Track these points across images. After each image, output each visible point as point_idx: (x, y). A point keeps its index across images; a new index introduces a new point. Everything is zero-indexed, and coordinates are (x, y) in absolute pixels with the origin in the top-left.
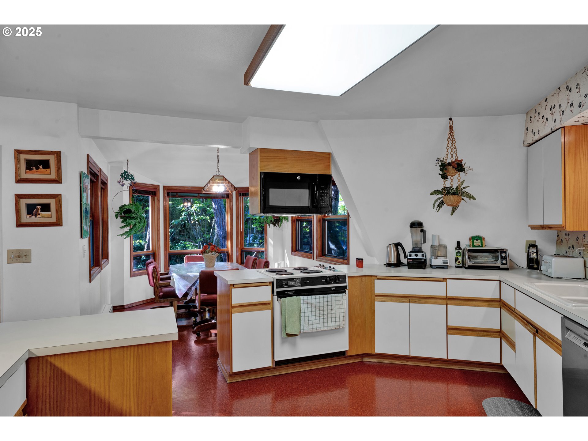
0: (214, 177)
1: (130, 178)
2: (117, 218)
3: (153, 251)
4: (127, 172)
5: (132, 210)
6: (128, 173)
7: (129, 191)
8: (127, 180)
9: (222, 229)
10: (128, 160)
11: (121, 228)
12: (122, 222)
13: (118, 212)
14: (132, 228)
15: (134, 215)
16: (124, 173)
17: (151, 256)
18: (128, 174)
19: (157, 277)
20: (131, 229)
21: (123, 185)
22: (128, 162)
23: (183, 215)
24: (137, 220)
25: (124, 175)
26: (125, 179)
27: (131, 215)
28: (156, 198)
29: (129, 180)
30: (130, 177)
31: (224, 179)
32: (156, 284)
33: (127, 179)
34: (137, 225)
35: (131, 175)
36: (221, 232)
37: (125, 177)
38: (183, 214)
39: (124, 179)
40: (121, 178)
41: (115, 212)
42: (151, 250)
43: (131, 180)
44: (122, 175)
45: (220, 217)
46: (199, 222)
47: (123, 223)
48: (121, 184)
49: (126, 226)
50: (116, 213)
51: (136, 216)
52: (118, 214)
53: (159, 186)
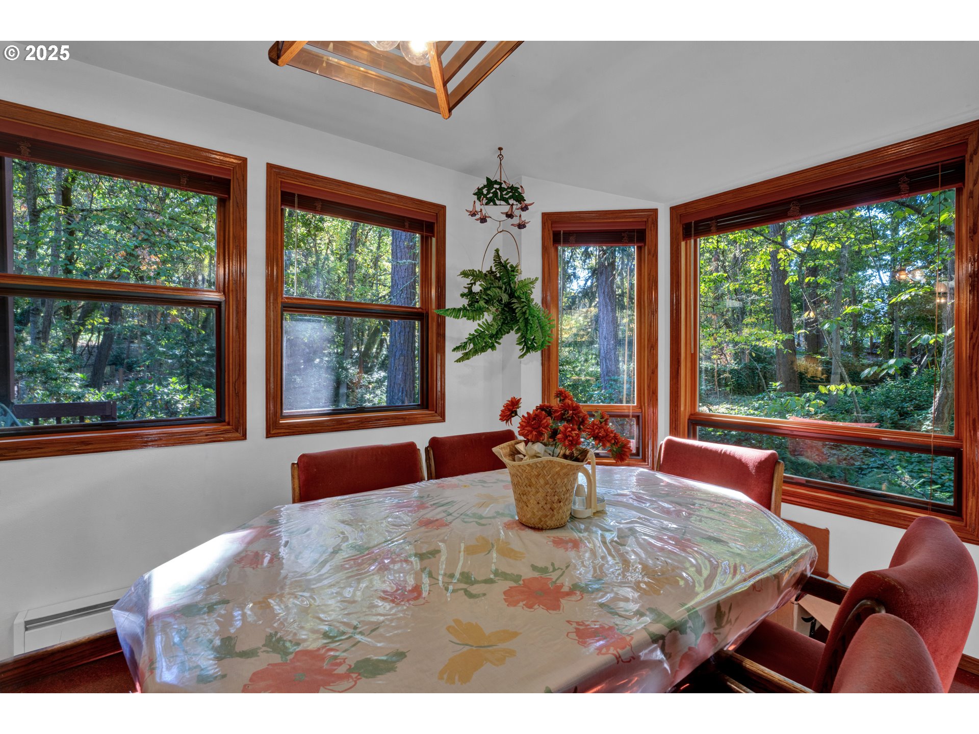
1: (507, 196)
4: (497, 182)
6: (500, 184)
8: (495, 204)
10: (501, 149)
16: (484, 187)
18: (500, 188)
21: (483, 220)
22: (501, 156)
25: (486, 192)
26: (490, 201)
28: (646, 248)
29: (503, 203)
30: (507, 194)
33: (498, 202)
35: (512, 188)
37: (490, 195)
39: (486, 201)
40: (475, 202)
43: (511, 201)
44: (478, 192)
48: (478, 216)
53: (656, 210)
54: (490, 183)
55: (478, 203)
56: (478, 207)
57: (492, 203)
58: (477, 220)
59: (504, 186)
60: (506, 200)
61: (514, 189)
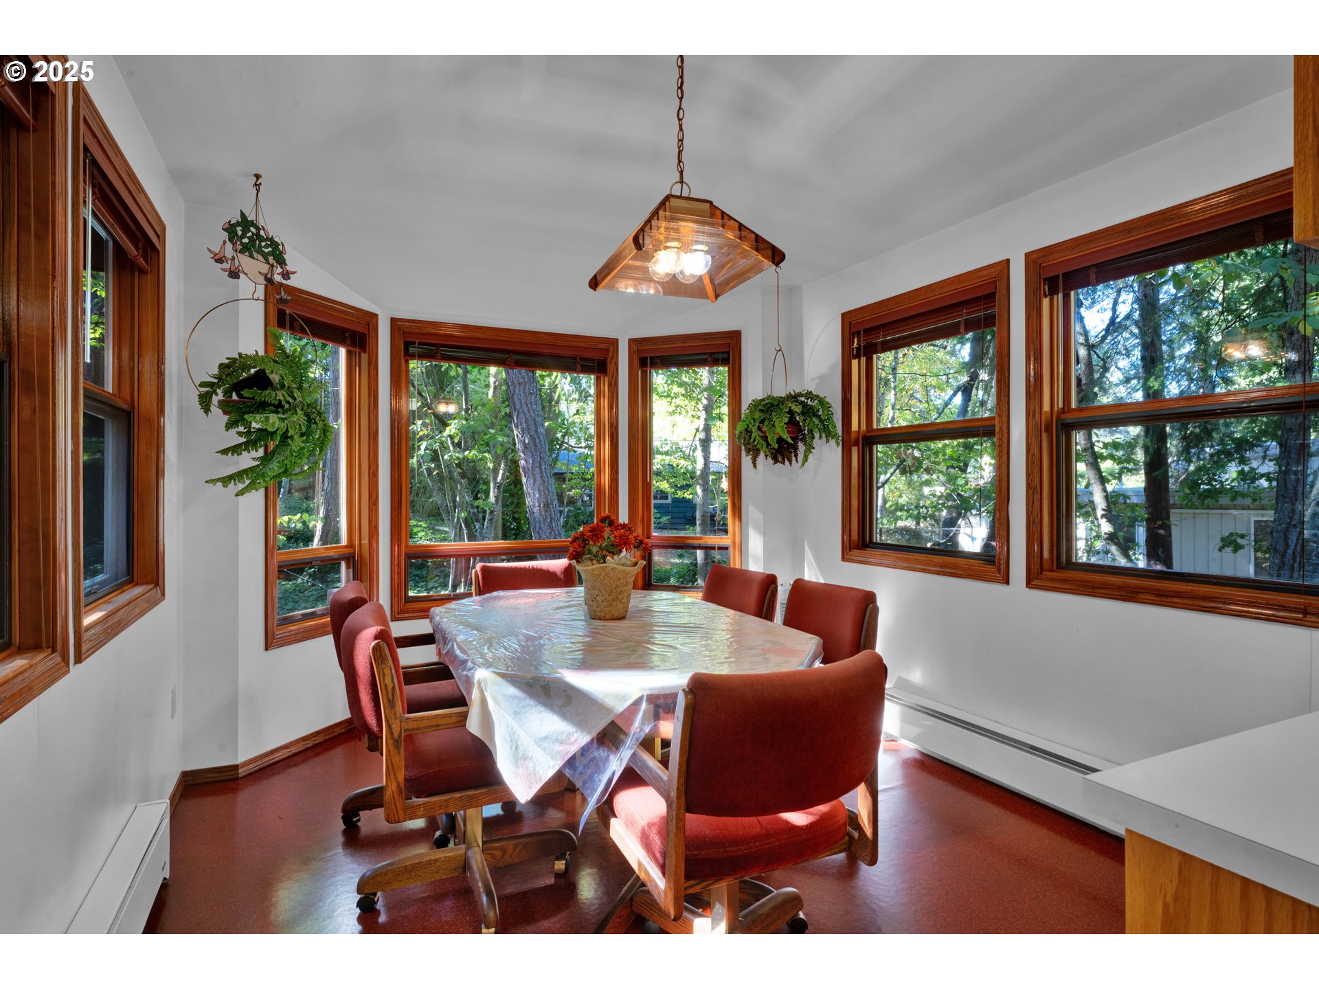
0: (672, 199)
1: (266, 251)
2: (207, 409)
3: (351, 544)
4: (252, 224)
5: (275, 378)
6: (258, 229)
7: (262, 304)
8: (251, 256)
9: (538, 483)
10: (258, 176)
11: (224, 452)
12: (229, 426)
13: (211, 385)
14: (274, 452)
15: (280, 395)
16: (238, 224)
17: (343, 565)
18: (258, 234)
19: (394, 688)
20: (266, 459)
21: (234, 274)
22: (257, 186)
23: (423, 447)
24: (295, 418)
25: (240, 233)
26: (245, 249)
27: (268, 395)
28: (364, 356)
29: (260, 258)
30: (266, 247)
31: (713, 214)
32: (389, 726)
33: (255, 255)
34: (292, 437)
35: (271, 240)
36: (536, 492)
37: (246, 240)
38: (424, 445)
39: (240, 247)
40: (225, 242)
41: (197, 384)
42: (344, 540)
43: (271, 259)
44: (230, 229)
45: (533, 450)
46: (462, 469)
47: (233, 431)
48: (226, 266)
49: (249, 445)
50: (203, 385)
51: (288, 402)
52: (208, 393)
53: (375, 316)
54: (245, 223)
55: (229, 245)
56: (229, 251)
57: (247, 254)
58: (224, 270)
59: (262, 233)
60: (265, 256)
61: (273, 243)
